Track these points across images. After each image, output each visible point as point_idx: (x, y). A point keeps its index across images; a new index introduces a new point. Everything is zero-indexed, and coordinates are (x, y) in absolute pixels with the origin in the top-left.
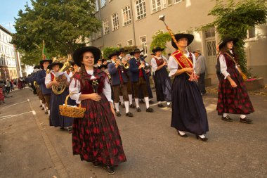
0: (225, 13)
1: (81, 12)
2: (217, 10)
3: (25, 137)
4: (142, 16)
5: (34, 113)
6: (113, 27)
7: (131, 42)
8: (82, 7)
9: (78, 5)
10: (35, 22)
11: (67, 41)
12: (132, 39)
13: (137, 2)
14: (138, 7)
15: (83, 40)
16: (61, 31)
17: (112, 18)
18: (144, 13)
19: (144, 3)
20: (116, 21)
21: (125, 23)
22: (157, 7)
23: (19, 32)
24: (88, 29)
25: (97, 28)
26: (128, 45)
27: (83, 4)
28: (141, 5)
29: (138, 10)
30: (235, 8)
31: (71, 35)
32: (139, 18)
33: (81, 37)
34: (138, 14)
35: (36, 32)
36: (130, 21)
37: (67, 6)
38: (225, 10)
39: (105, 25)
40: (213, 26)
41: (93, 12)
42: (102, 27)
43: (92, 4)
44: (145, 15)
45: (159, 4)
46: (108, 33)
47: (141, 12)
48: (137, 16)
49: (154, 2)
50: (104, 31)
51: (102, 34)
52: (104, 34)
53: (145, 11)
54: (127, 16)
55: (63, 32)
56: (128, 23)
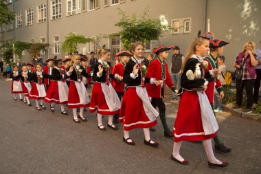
0: (128, 26)
2: (122, 23)
4: (57, 17)
6: (27, 22)
7: (44, 40)
12: (46, 37)
13: (53, 3)
14: (54, 7)
17: (26, 13)
18: (59, 14)
19: (60, 5)
20: (31, 17)
21: (40, 21)
22: (72, 11)
25: (9, 19)
26: (41, 42)
28: (57, 6)
29: (54, 10)
30: (137, 24)
32: (54, 17)
34: (54, 14)
36: (45, 20)
39: (18, 18)
40: (118, 35)
41: (5, 3)
42: (14, 19)
44: (60, 16)
45: (74, 8)
46: (20, 27)
47: (57, 13)
48: (52, 16)
49: (69, 6)
50: (17, 24)
51: (14, 27)
52: (17, 27)
53: (60, 12)
54: (42, 13)
56: (42, 20)
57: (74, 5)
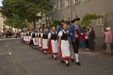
3: (5, 68)
4: (77, 3)
5: (10, 53)
6: (60, 8)
7: (69, 18)
11: (32, 14)
12: (70, 17)
15: (42, 14)
16: (29, 8)
17: (59, 3)
20: (62, 5)
21: (67, 7)
23: (4, 6)
25: (50, 8)
26: (67, 20)
31: (34, 11)
32: (75, 4)
33: (40, 13)
35: (14, 7)
36: (70, 6)
39: (55, 7)
42: (53, 8)
44: (79, 2)
46: (56, 11)
48: (75, 3)
50: (54, 10)
51: (53, 12)
52: (54, 12)
54: (68, 2)
55: (30, 8)
56: (69, 6)
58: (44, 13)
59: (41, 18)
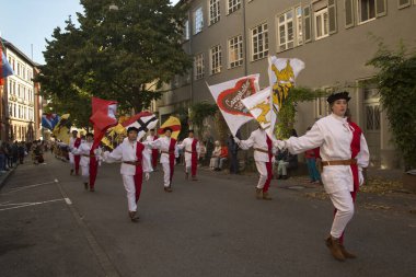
0: (392, 63)
1: (160, 39)
2: (380, 59)
4: (261, 55)
5: (68, 201)
6: (211, 68)
8: (162, 31)
9: (155, 28)
10: (81, 51)
11: (131, 85)
13: (255, 32)
14: (255, 39)
15: (159, 85)
16: (122, 69)
17: (211, 54)
18: (264, 50)
19: (266, 34)
20: (217, 60)
21: (232, 64)
22: (287, 42)
24: (168, 68)
25: (184, 67)
27: (164, 27)
28: (260, 36)
29: (255, 45)
30: (409, 57)
31: (138, 77)
32: (255, 57)
33: (156, 81)
34: (256, 51)
35: (82, 66)
36: (241, 62)
37: (137, 27)
38: (393, 58)
39: (198, 63)
41: (179, 42)
42: (192, 67)
43: (179, 28)
44: (266, 53)
45: (290, 38)
46: (201, 77)
47: (261, 49)
48: (253, 54)
49: (282, 34)
50: (196, 74)
51: (192, 79)
52: (195, 78)
53: (267, 47)
54: (236, 51)
55: (126, 70)
56: (237, 63)
57: (290, 31)
58: (167, 82)
59: (157, 95)
